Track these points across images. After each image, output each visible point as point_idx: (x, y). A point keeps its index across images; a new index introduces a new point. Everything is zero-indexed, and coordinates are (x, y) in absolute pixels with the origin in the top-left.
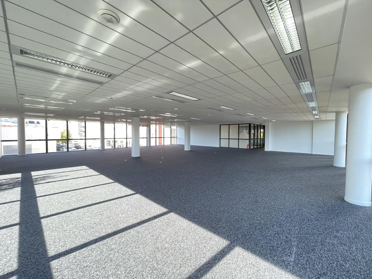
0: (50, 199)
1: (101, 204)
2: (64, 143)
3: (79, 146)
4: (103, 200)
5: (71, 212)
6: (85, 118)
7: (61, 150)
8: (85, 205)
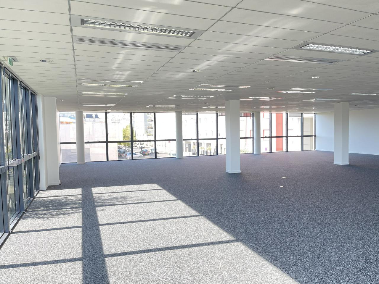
0: (114, 230)
1: (181, 249)
2: (127, 147)
3: (146, 151)
4: (183, 244)
5: (140, 254)
6: (154, 106)
7: (123, 156)
8: (158, 247)
